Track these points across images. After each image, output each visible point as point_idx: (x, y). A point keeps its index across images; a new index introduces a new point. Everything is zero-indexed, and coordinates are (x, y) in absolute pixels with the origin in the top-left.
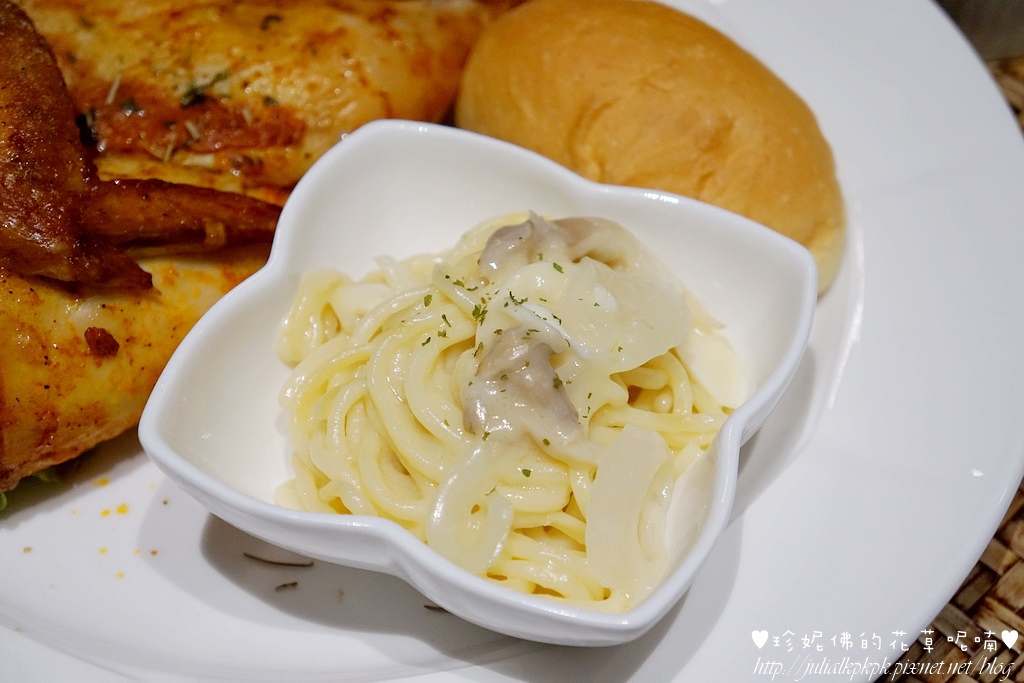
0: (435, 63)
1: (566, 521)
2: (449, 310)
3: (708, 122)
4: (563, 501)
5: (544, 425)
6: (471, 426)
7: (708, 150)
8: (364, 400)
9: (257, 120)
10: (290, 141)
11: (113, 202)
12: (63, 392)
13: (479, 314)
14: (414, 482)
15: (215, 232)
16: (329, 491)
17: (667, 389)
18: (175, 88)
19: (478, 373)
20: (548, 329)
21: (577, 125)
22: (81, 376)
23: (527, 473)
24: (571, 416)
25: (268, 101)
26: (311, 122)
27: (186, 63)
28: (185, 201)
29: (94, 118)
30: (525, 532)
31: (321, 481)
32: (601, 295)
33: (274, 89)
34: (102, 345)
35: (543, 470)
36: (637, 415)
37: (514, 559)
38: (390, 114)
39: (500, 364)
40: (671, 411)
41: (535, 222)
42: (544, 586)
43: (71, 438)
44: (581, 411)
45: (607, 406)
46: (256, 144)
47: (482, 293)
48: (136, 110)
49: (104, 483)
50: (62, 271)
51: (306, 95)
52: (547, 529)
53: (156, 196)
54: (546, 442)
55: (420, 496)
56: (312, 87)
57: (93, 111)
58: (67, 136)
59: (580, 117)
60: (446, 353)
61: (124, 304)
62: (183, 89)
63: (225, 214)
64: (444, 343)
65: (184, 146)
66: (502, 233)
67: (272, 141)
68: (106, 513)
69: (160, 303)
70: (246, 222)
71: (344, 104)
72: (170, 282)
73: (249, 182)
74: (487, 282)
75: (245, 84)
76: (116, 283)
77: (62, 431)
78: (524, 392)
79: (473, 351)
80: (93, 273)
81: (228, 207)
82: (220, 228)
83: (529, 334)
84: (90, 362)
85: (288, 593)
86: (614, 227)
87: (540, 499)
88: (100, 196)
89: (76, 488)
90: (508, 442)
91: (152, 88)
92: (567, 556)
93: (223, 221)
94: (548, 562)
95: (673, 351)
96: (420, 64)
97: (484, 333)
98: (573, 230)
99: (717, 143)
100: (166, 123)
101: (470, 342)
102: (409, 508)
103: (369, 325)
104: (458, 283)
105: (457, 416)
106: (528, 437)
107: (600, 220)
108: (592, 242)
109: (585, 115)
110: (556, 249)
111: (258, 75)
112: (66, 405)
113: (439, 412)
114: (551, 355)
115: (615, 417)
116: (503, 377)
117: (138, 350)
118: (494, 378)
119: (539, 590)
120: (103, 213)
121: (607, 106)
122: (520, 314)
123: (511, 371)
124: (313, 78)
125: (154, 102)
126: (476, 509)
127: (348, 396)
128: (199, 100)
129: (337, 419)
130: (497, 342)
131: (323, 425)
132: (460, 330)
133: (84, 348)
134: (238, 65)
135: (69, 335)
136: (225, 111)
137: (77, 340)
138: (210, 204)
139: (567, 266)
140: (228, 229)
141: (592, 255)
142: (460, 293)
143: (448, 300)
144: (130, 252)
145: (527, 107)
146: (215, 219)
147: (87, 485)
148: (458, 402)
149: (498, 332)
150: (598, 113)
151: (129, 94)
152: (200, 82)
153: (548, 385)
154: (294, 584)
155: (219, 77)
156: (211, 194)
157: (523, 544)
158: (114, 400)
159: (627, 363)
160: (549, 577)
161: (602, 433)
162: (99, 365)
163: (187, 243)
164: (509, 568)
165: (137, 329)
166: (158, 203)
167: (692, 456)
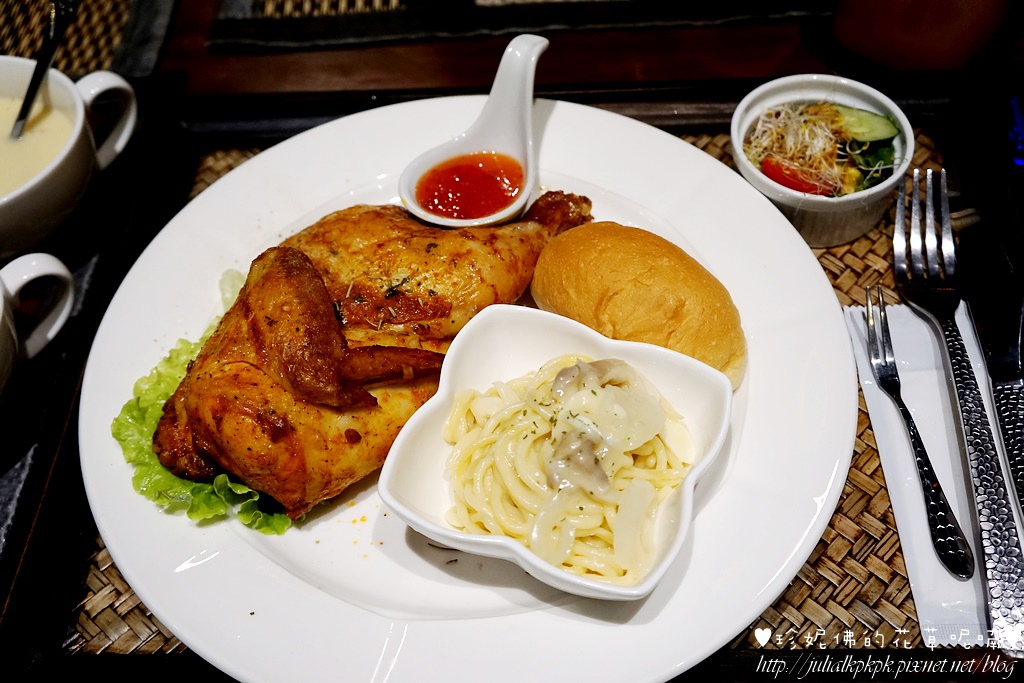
0: (520, 264)
1: (602, 532)
2: (537, 419)
3: (672, 302)
4: (600, 523)
5: (590, 484)
6: (551, 485)
7: (672, 318)
8: (493, 466)
9: (425, 304)
10: (443, 315)
11: (356, 361)
12: (334, 462)
13: (553, 421)
14: (520, 512)
15: (408, 371)
16: (476, 518)
17: (654, 453)
18: (382, 287)
19: (554, 455)
20: (590, 430)
21: (600, 304)
22: (342, 454)
23: (581, 509)
24: (604, 478)
25: (431, 292)
26: (455, 303)
27: (387, 274)
28: (392, 355)
29: (340, 306)
30: (581, 539)
31: (470, 511)
32: (617, 409)
33: (435, 287)
34: (353, 437)
35: (589, 506)
36: (639, 472)
37: (577, 555)
38: (497, 301)
39: (566, 452)
40: (654, 467)
41: (580, 365)
42: (593, 570)
43: (338, 485)
44: (608, 473)
45: (622, 468)
46: (426, 317)
47: (554, 408)
48: (361, 301)
49: (353, 504)
50: (334, 402)
51: (452, 289)
52: (593, 537)
53: (377, 354)
54: (592, 493)
55: (525, 521)
56: (455, 284)
57: (339, 302)
58: (332, 326)
59: (602, 300)
60: (535, 442)
61: (363, 414)
62: (385, 288)
63: (413, 361)
64: (534, 437)
65: (389, 320)
66: (563, 373)
67: (434, 315)
68: (354, 522)
69: (381, 412)
70: (423, 365)
71: (473, 293)
72: (385, 400)
73: (422, 338)
74: (556, 401)
75: (419, 284)
76: (360, 405)
77: (334, 483)
78: (579, 466)
79: (551, 441)
80: (349, 401)
81: (414, 356)
82: (411, 369)
83: (581, 435)
84: (347, 446)
85: (452, 565)
86: (621, 364)
87: (588, 521)
88: (350, 358)
89: (339, 508)
90: (570, 493)
91: (370, 287)
92: (604, 553)
93: (412, 366)
94: (594, 556)
95: (658, 435)
96: (512, 267)
97: (557, 432)
98: (599, 367)
99: (677, 314)
100: (378, 308)
101: (549, 435)
102: (519, 528)
103: (492, 423)
104: (541, 404)
105: (544, 479)
106: (582, 490)
107: (615, 360)
108: (612, 375)
109: (604, 299)
110: (592, 381)
111: (426, 278)
112: (336, 470)
113: (534, 477)
114: (592, 445)
115: (626, 474)
116: (568, 459)
117: (371, 439)
118: (563, 459)
119: (589, 571)
120: (352, 368)
121: (616, 293)
122: (575, 423)
123: (572, 455)
124: (455, 280)
125: (370, 296)
126: (555, 527)
127: (484, 464)
128: (394, 294)
129: (478, 477)
130: (563, 440)
131: (472, 481)
132: (543, 429)
133: (344, 440)
134: (414, 274)
135: (336, 433)
136: (409, 299)
137: (341, 436)
138: (405, 356)
139: (599, 391)
140: (414, 370)
141: (610, 382)
142: (542, 409)
143: (535, 412)
144: (365, 387)
145: (571, 291)
146: (408, 365)
147: (344, 506)
148: (544, 470)
149: (564, 433)
150: (611, 297)
151: (358, 292)
152: (395, 283)
153: (592, 462)
154: (456, 560)
155: (405, 280)
156: (406, 350)
157: (581, 547)
158: (359, 465)
159: (632, 446)
160: (595, 566)
161: (620, 483)
162: (352, 448)
163: (393, 379)
164: (574, 560)
165: (370, 427)
166: (379, 358)
167: (668, 492)
